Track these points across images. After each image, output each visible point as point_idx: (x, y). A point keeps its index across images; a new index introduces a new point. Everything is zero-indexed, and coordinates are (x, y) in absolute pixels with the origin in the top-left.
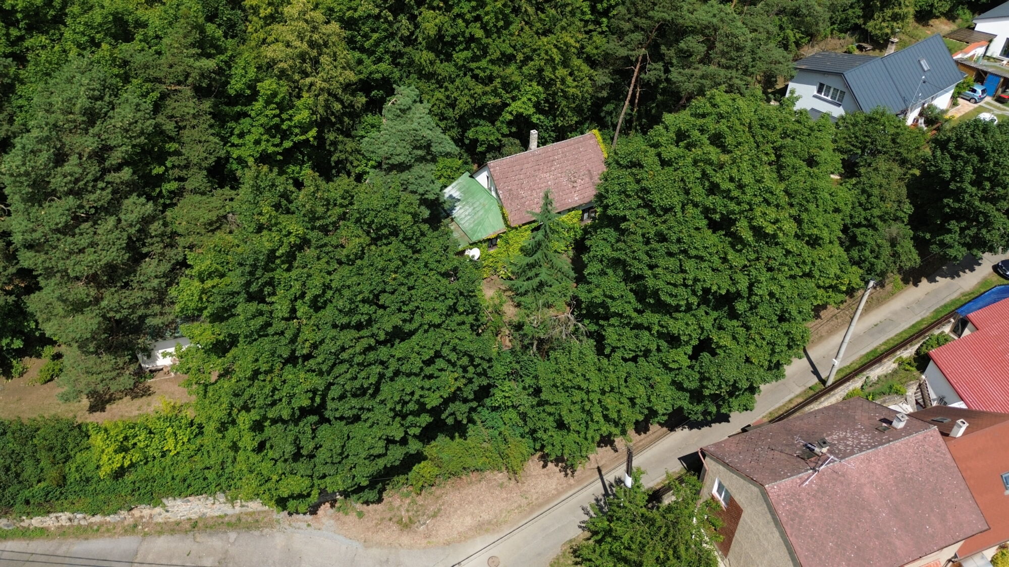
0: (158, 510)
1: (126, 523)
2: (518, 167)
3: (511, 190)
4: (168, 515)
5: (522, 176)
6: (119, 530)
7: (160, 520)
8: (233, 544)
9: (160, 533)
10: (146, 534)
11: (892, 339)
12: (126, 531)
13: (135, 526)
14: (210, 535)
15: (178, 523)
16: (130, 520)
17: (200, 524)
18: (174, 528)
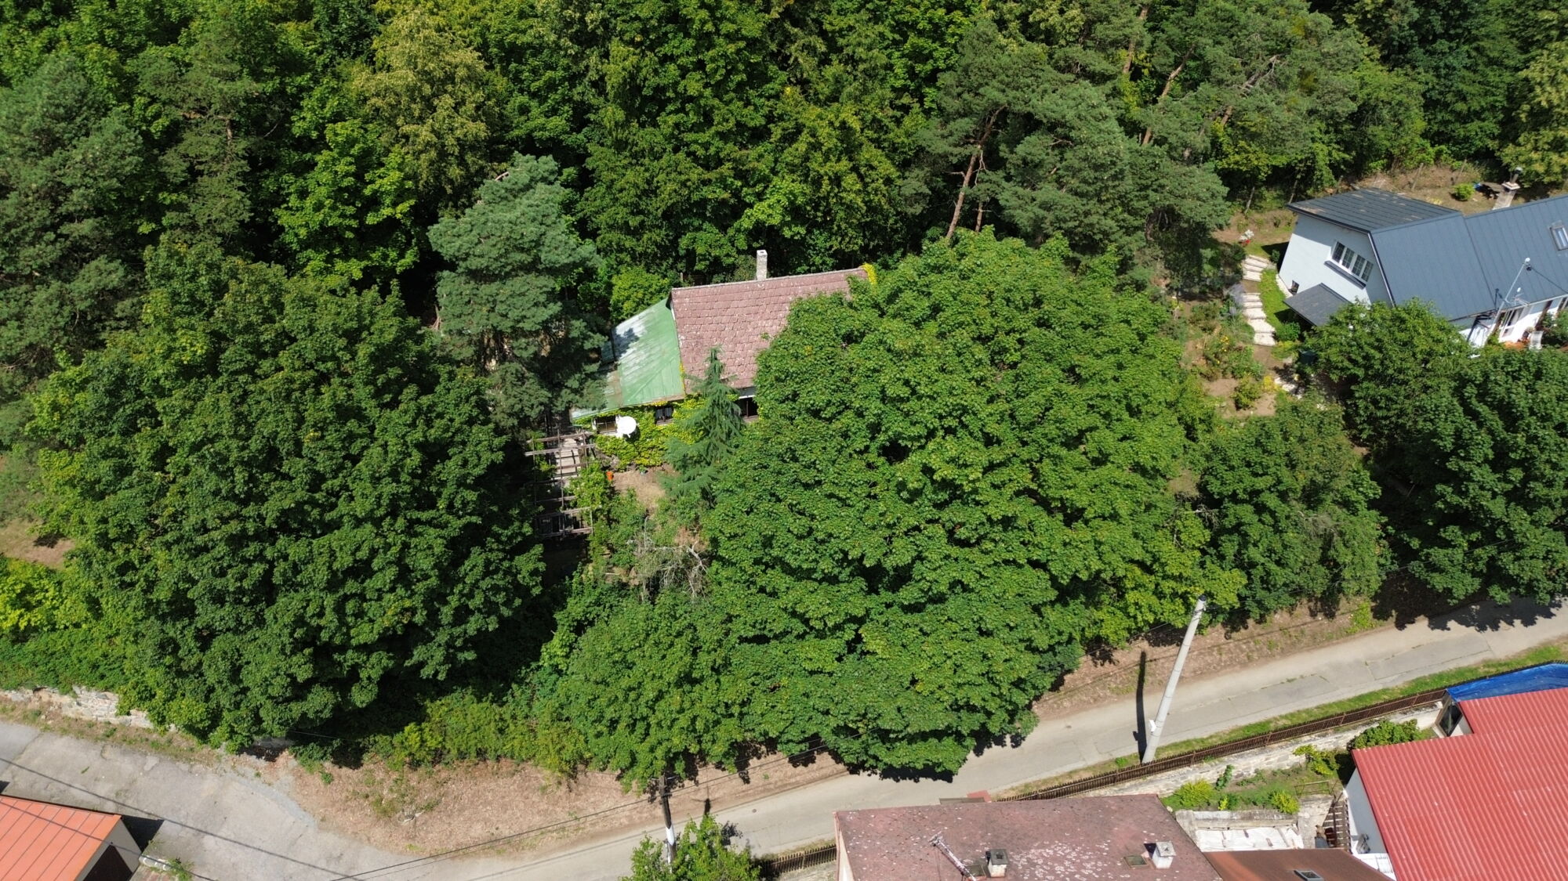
0: (67, 699)
1: (29, 707)
2: (721, 304)
3: (701, 337)
4: (81, 709)
5: (724, 319)
6: (18, 713)
7: (70, 713)
8: (146, 773)
9: (65, 732)
10: (47, 728)
11: (1307, 711)
12: (25, 717)
13: (39, 714)
14: (124, 753)
15: (91, 725)
16: (35, 705)
17: (118, 735)
18: (83, 730)
